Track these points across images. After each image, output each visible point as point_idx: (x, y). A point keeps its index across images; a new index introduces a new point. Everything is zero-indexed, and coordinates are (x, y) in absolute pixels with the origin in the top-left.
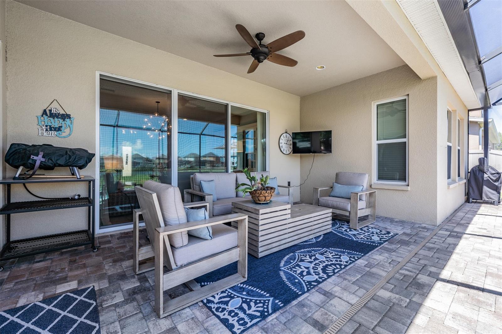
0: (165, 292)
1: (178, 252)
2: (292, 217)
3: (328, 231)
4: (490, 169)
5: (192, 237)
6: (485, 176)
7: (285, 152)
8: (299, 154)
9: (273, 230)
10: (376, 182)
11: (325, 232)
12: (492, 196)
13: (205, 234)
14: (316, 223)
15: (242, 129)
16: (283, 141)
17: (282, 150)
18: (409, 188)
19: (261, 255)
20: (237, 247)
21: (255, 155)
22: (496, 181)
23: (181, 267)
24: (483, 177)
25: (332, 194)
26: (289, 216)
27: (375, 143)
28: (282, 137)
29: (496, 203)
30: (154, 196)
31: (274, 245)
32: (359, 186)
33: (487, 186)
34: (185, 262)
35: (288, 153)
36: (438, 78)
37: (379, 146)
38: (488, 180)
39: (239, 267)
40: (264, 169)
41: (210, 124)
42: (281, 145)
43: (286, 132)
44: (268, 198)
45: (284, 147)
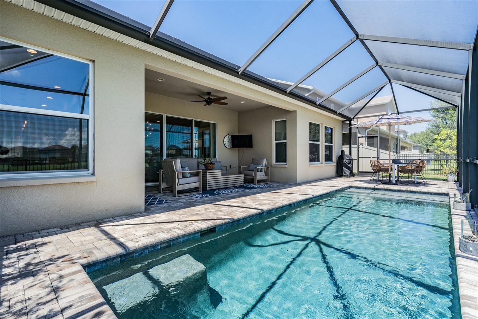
0: (178, 191)
1: (180, 180)
2: (222, 176)
3: (242, 185)
4: (346, 157)
5: (184, 177)
6: (344, 161)
7: (228, 147)
8: (237, 148)
9: (213, 180)
10: (275, 163)
11: (240, 185)
12: (346, 173)
13: (188, 175)
14: (234, 180)
15: (201, 130)
16: (226, 140)
17: (226, 145)
18: (287, 166)
19: (208, 189)
20: (198, 182)
21: (209, 148)
22: (348, 164)
23: (181, 185)
24: (343, 162)
25: (249, 169)
26: (221, 175)
27: (274, 142)
28: (226, 138)
29: (348, 176)
30: (173, 161)
31: (214, 186)
32: (261, 164)
33: (345, 167)
34: (182, 183)
35: (230, 147)
36: (297, 111)
37: (276, 144)
38: (345, 163)
39: (199, 189)
40: (215, 157)
41: (174, 126)
42: (225, 143)
43: (228, 135)
44: (211, 167)
45: (227, 144)
